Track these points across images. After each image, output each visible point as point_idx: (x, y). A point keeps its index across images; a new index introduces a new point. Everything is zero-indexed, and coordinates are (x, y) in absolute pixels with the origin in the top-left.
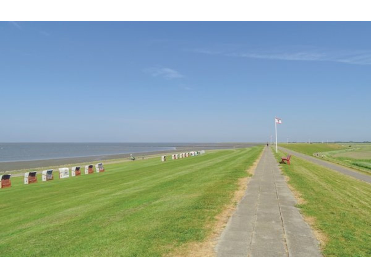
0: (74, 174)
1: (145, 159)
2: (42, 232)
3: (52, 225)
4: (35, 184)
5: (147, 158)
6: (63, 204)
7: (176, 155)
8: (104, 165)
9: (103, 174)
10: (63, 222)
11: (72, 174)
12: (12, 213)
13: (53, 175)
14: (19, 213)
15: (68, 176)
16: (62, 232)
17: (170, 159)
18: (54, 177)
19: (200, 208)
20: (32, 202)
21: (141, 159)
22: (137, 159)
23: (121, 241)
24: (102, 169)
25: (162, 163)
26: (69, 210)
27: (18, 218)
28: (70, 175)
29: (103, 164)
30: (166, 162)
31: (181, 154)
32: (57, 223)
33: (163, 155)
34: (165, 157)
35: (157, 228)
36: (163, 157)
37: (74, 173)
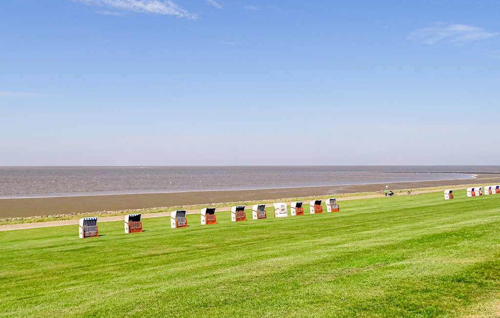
0: (294, 212)
1: (412, 193)
2: (234, 281)
3: (248, 274)
4: (244, 222)
5: (416, 192)
6: (270, 252)
7: (477, 189)
8: (338, 202)
9: (337, 214)
10: (261, 273)
11: (292, 212)
12: (212, 255)
13: (266, 212)
14: (219, 256)
15: (286, 215)
16: (254, 284)
17: (463, 196)
18: (267, 216)
19: (466, 282)
20: (236, 245)
21: (406, 193)
22: (397, 193)
23: (317, 305)
24: (335, 207)
25: (444, 203)
26: (274, 260)
27: (215, 262)
28: (289, 213)
29: (337, 200)
30: (452, 201)
31: (487, 188)
32: (254, 273)
33: (448, 188)
34: (451, 192)
35: (375, 298)
36: (447, 191)
37: (295, 210)
